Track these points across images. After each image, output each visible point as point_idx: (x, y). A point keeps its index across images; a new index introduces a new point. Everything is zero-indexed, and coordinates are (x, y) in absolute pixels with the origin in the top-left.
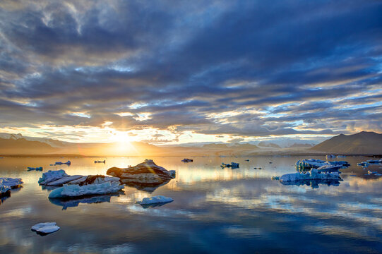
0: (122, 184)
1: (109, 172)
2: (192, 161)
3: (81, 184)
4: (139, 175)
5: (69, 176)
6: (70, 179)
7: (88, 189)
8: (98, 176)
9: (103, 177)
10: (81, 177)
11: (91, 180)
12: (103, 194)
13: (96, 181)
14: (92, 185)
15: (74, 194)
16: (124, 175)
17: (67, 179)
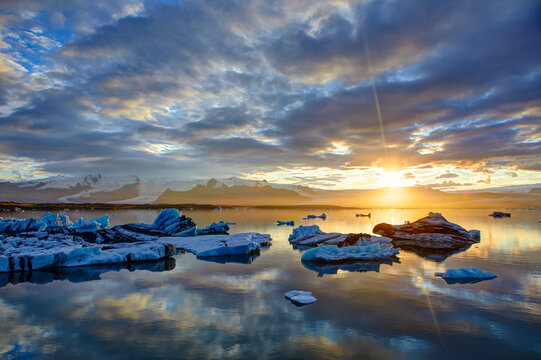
0: (395, 247)
1: (376, 230)
2: (509, 215)
3: (340, 245)
4: (421, 235)
5: (324, 234)
6: (325, 237)
7: (350, 252)
8: (361, 235)
9: (369, 236)
10: (340, 235)
11: (352, 239)
12: (369, 260)
13: (360, 241)
14: (354, 247)
15: (332, 257)
16: (397, 235)
17: (322, 238)
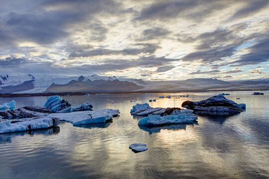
0: (195, 115)
1: (183, 105)
2: (262, 94)
3: (162, 115)
4: (210, 108)
5: (152, 108)
6: (153, 110)
7: (168, 119)
8: (175, 109)
9: (179, 109)
10: (162, 109)
11: (169, 111)
12: (180, 124)
13: (174, 112)
14: (171, 116)
15: (157, 122)
16: (196, 108)
17: (151, 111)
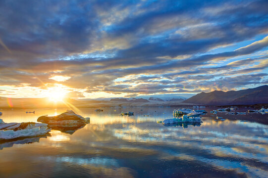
0: (49, 128)
1: (38, 120)
2: (102, 111)
3: (16, 129)
4: (63, 121)
5: (6, 124)
6: (8, 126)
7: (22, 133)
8: (29, 123)
9: (34, 123)
10: (16, 124)
11: (23, 126)
12: (34, 137)
13: (28, 126)
14: (25, 130)
15: (10, 137)
16: (51, 122)
17: (4, 126)
